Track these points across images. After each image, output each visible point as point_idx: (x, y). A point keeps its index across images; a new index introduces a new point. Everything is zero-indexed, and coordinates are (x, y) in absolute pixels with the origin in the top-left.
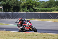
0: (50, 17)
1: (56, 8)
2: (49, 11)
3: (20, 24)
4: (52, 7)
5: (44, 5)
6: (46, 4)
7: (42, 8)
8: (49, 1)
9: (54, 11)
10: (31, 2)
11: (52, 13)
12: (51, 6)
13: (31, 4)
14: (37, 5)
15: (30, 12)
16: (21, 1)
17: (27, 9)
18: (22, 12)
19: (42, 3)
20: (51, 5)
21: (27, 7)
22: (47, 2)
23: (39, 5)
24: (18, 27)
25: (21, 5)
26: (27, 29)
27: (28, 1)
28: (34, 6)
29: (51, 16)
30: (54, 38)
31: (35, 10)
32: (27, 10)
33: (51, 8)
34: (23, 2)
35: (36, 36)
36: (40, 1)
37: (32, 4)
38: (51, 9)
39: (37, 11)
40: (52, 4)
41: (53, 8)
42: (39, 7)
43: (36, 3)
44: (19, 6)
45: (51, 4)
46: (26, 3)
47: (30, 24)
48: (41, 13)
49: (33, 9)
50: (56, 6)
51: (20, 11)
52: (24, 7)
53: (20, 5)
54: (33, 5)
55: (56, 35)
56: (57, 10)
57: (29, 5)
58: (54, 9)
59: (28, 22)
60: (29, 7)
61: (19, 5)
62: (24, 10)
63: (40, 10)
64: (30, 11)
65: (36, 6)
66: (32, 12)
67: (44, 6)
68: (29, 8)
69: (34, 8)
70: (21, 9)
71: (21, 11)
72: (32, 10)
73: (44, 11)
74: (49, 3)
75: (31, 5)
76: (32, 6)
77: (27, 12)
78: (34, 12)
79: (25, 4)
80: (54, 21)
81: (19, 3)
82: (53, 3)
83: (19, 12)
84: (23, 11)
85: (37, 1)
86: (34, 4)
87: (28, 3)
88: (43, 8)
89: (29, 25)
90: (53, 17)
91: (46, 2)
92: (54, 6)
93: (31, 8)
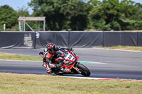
3: (50, 59)
10: (114, 6)
13: (116, 12)
14: (130, 13)
15: (112, 31)
16: (91, 4)
17: (104, 22)
19: (141, 9)
21: (106, 17)
23: (134, 14)
24: (45, 66)
25: (91, 12)
26: (67, 70)
27: (108, 4)
28: (123, 15)
31: (124, 26)
32: (106, 24)
34: (95, 5)
35: (128, 87)
37: (118, 11)
42: (133, 19)
43: (127, 8)
44: (85, 16)
46: (103, 9)
49: (120, 22)
51: (88, 26)
52: (97, 17)
53: (88, 13)
54: (120, 14)
57: (109, 12)
59: (69, 54)
60: (110, 18)
61: (85, 13)
62: (97, 24)
63: (136, 25)
64: (112, 27)
65: (126, 16)
66: (118, 29)
68: (111, 21)
69: (123, 20)
70: (91, 23)
71: (90, 28)
72: (117, 24)
75: (115, 14)
76: (118, 15)
77: (105, 29)
78: (123, 30)
79: (100, 10)
81: (85, 8)
83: (85, 31)
84: (96, 27)
85: (130, 4)
86: (123, 12)
87: (108, 9)
89: (71, 59)
93: (116, 20)
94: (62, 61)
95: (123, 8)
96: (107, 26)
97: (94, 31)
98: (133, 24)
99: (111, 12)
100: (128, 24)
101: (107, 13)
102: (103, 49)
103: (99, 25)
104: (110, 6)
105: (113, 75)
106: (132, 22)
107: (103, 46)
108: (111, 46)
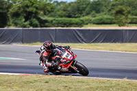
0: (79, 39)
1: (94, 19)
2: (76, 24)
4: (83, 16)
5: (64, 10)
6: (69, 9)
7: (60, 19)
8: (75, 3)
9: (87, 24)
10: (33, 4)
11: (82, 28)
12: (81, 13)
13: (35, 9)
14: (48, 11)
15: (31, 28)
16: (10, 2)
17: (24, 20)
18: (12, 28)
19: (59, 7)
20: (81, 11)
21: (25, 15)
22: (72, 3)
23: (53, 11)
24: (41, 64)
25: (10, 10)
27: (27, 2)
28: (42, 12)
29: (80, 37)
30: (88, 86)
31: (43, 23)
33: (82, 18)
34: (15, 3)
36: (55, 2)
37: (37, 8)
38: (82, 21)
39: (47, 24)
40: (84, 9)
41: (87, 17)
42: (52, 16)
43: (45, 5)
44: (5, 13)
45: (81, 9)
46: (23, 7)
47: (70, 55)
48: (57, 28)
49: (39, 19)
50: (94, 12)
51: (8, 24)
52: (16, 15)
53: (8, 11)
54: (39, 11)
55: (93, 81)
56: (94, 23)
57: (28, 10)
58: (87, 20)
59: (67, 52)
60: (29, 16)
61: (5, 11)
62: (16, 21)
63: (54, 22)
64: (31, 25)
65: (45, 14)
66: (36, 26)
67: (65, 13)
68: (30, 18)
69: (42, 18)
70: (11, 20)
71: (10, 25)
72: (36, 22)
73: (65, 24)
74: (76, 5)
75: (34, 11)
76: (36, 13)
77: (25, 27)
78: (41, 27)
79: (19, 8)
80: (87, 47)
81: (5, 6)
82: (84, 6)
83: (6, 28)
84: (16, 24)
85: (48, 2)
86: (41, 10)
87: (27, 7)
88: (62, 17)
89: (69, 58)
90: (85, 38)
91: (70, 4)
92: (87, 14)
93: (34, 17)
94: (59, 59)
95: (42, 6)
96: (26, 23)
97: (14, 28)
98: (52, 21)
99: (30, 9)
100: (46, 21)
101: (26, 11)
102: (23, 45)
103: (19, 22)
104: (29, 4)
105: (32, 71)
106: (50, 19)
107: (23, 42)
108: (30, 43)
